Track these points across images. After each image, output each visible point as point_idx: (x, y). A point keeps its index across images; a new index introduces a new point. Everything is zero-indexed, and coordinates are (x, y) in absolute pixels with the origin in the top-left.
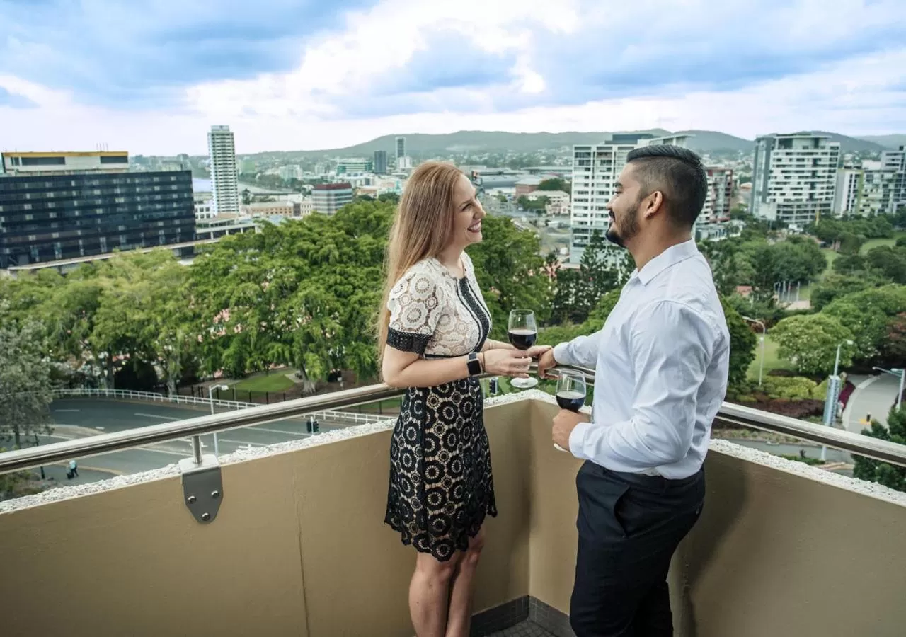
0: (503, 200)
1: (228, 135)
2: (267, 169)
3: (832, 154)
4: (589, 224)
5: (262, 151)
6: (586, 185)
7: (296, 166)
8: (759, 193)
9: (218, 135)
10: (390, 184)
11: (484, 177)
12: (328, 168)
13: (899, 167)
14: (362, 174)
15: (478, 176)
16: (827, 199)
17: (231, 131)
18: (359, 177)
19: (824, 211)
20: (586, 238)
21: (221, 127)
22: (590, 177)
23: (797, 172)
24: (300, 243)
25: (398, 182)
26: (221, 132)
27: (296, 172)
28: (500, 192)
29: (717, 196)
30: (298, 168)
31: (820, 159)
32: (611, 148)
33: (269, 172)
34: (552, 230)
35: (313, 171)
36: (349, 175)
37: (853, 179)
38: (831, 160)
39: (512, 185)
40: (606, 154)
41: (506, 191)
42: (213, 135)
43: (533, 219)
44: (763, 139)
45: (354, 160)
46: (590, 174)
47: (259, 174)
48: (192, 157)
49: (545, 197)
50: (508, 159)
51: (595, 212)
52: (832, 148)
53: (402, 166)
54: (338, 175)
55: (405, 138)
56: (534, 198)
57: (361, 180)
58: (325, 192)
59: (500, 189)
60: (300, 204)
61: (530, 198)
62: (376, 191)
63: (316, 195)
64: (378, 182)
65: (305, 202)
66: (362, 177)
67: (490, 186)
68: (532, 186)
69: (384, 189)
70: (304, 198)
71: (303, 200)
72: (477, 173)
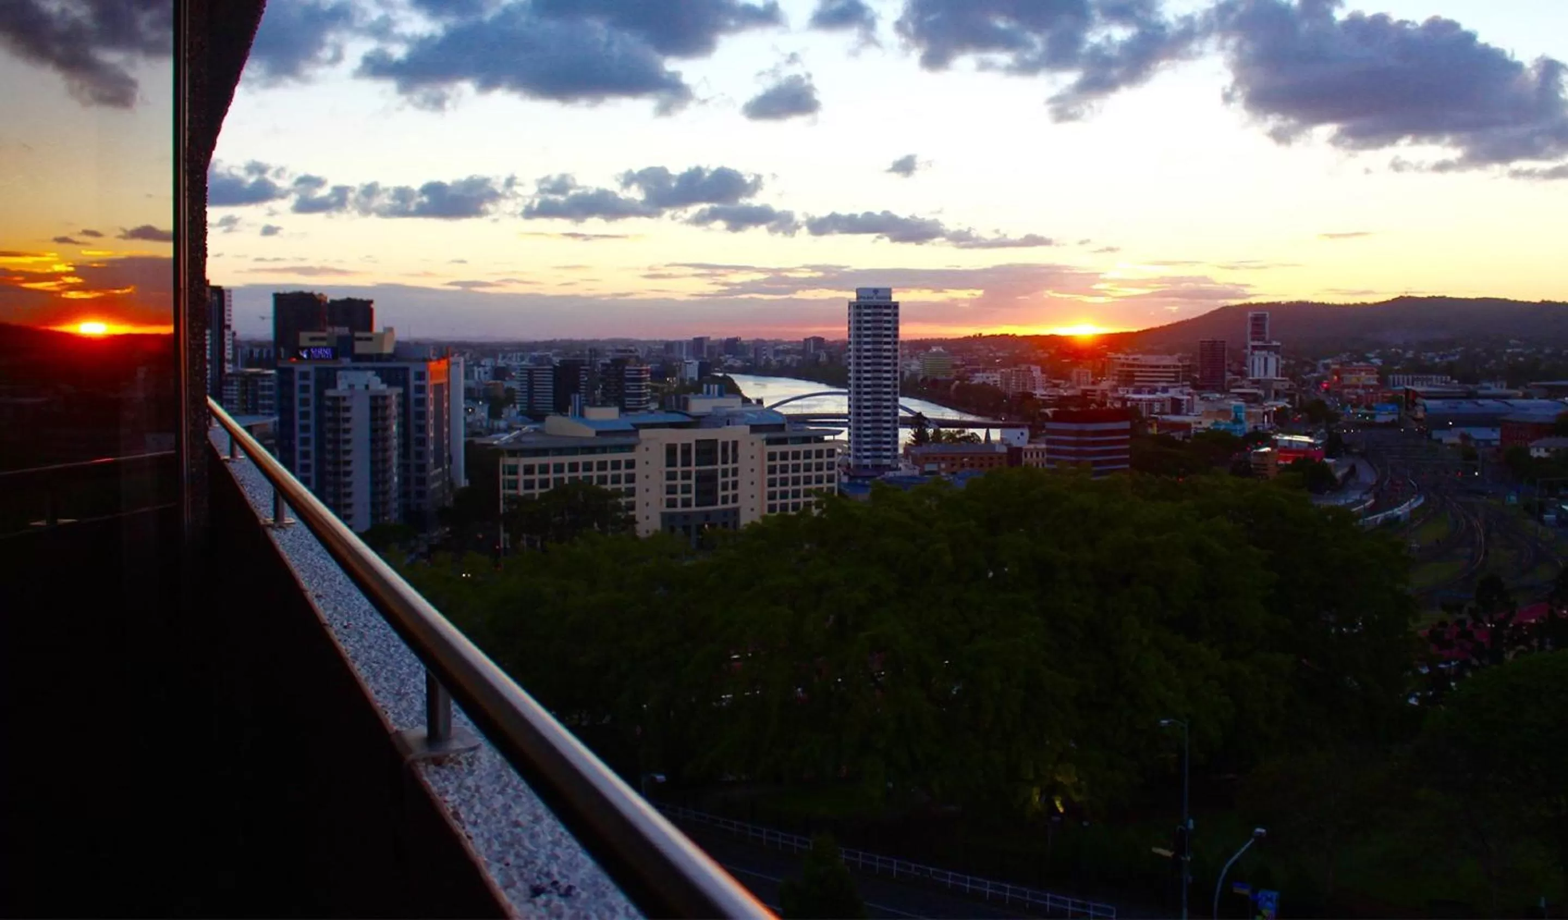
0: (1469, 455)
1: (888, 307)
2: (975, 371)
7: (1033, 367)
9: (867, 306)
10: (1224, 412)
11: (1429, 403)
12: (1099, 374)
14: (1165, 390)
15: (1419, 400)
17: (893, 300)
18: (1159, 395)
21: (875, 292)
25: (1238, 409)
26: (875, 301)
27: (1033, 380)
28: (1464, 437)
30: (1037, 372)
33: (978, 379)
35: (1067, 378)
36: (1139, 391)
39: (1492, 421)
41: (1479, 434)
42: (858, 307)
45: (1152, 360)
47: (957, 382)
53: (1258, 374)
54: (1116, 389)
55: (1268, 314)
56: (1543, 453)
57: (1162, 402)
58: (1074, 427)
59: (1465, 430)
60: (1019, 450)
61: (1534, 453)
62: (1187, 426)
63: (1054, 432)
64: (1200, 406)
65: (1032, 446)
66: (1165, 395)
67: (1439, 422)
68: (1539, 425)
69: (1207, 423)
70: (1033, 438)
71: (1029, 442)
72: (1416, 394)
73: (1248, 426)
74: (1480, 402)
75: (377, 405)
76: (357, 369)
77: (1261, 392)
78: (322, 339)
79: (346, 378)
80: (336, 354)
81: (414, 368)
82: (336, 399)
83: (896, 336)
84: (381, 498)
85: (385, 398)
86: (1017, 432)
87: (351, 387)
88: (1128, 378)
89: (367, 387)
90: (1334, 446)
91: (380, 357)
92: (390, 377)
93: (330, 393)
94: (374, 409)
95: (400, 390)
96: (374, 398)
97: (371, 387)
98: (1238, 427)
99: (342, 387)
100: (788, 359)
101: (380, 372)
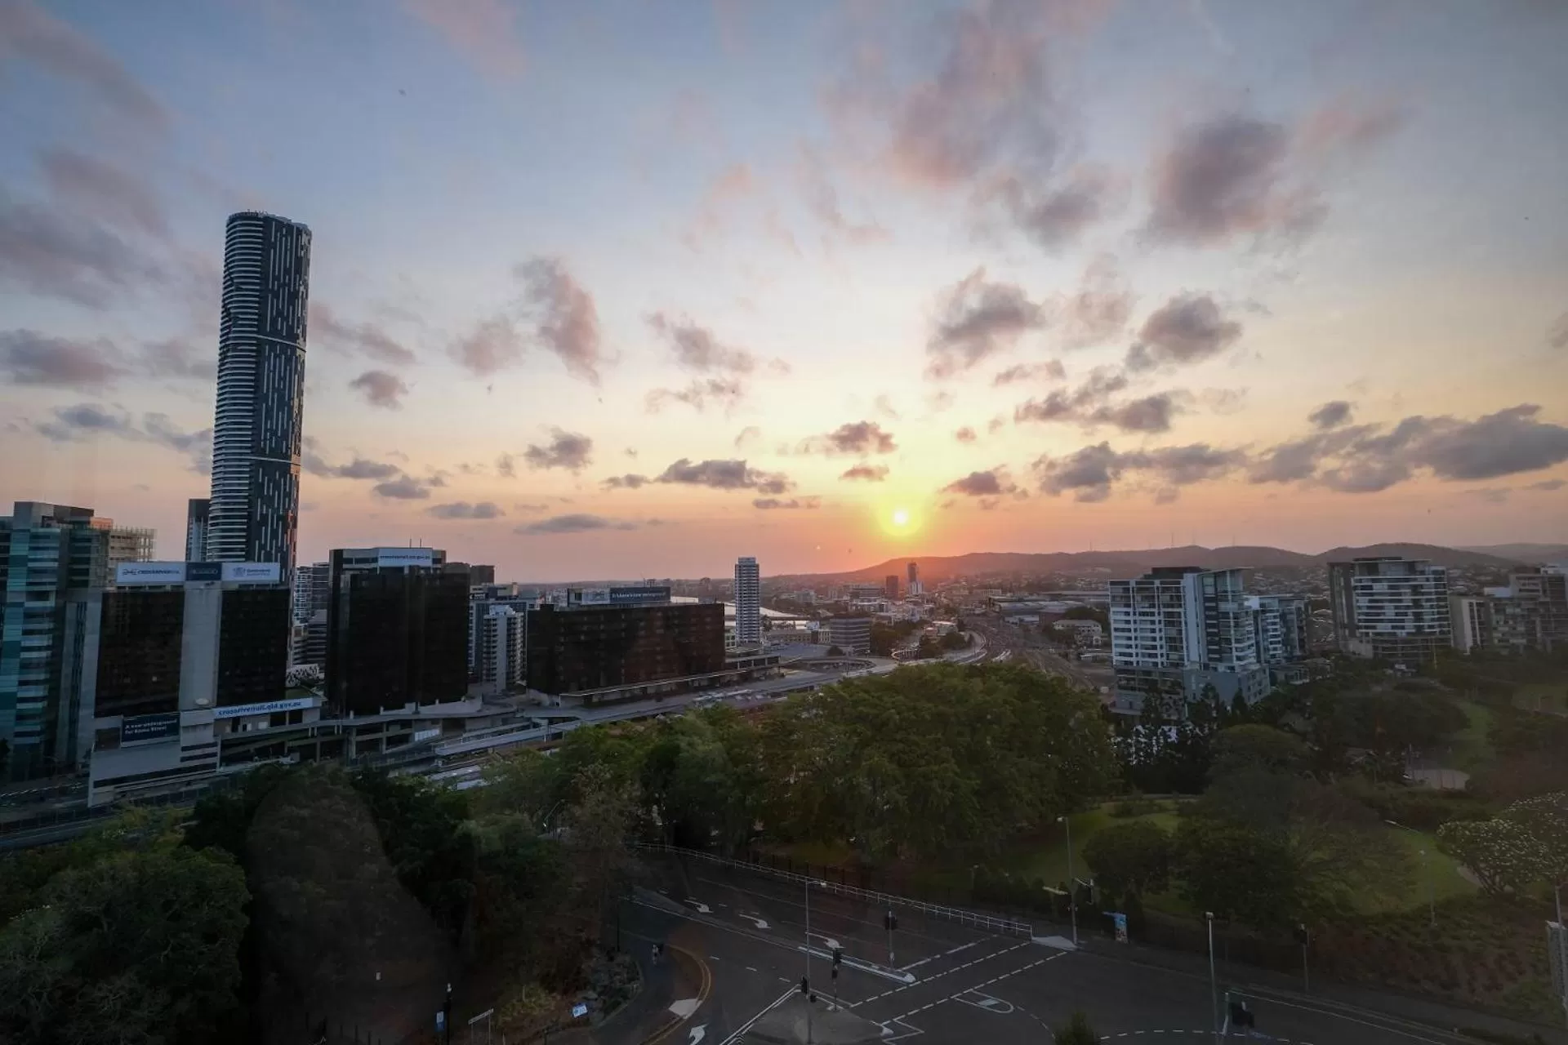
0: (1025, 629)
1: (755, 565)
3: (1435, 580)
4: (1135, 664)
5: (777, 575)
6: (1128, 622)
8: (1344, 626)
9: (744, 566)
10: (905, 611)
11: (1002, 604)
13: (1541, 593)
14: (874, 601)
15: (996, 603)
16: (1441, 632)
17: (757, 563)
18: (872, 603)
19: (1441, 647)
20: (1133, 679)
21: (748, 559)
22: (1131, 614)
23: (1391, 601)
24: (860, 708)
25: (913, 609)
26: (747, 563)
27: (811, 596)
28: (1021, 621)
29: (1288, 629)
30: (812, 592)
31: (1422, 586)
32: (1153, 583)
33: (784, 597)
34: (1086, 664)
35: (825, 594)
36: (862, 601)
37: (1475, 608)
38: (1436, 586)
39: (1033, 612)
40: (1147, 589)
41: (1028, 619)
42: (739, 564)
43: (1062, 651)
44: (1338, 564)
45: (866, 585)
46: (1131, 610)
47: (775, 598)
48: (713, 580)
49: (1073, 626)
50: (1024, 583)
51: (1140, 651)
52: (1435, 572)
53: (915, 592)
54: (851, 600)
56: (1060, 628)
57: (874, 606)
58: (844, 621)
59: (1021, 617)
60: (817, 632)
61: (1057, 628)
62: (890, 618)
63: (834, 623)
64: (894, 609)
65: (822, 630)
66: (876, 603)
67: (1010, 613)
68: (1056, 614)
69: (899, 616)
70: (821, 626)
71: (820, 628)
72: (994, 600)
73: (917, 617)
74: (1027, 603)
75: (511, 622)
76: (500, 604)
77: (920, 601)
78: (480, 589)
79: (494, 608)
80: (487, 596)
81: (528, 603)
82: (489, 620)
83: (758, 576)
84: (512, 664)
85: (515, 618)
86: (814, 623)
87: (497, 613)
88: (855, 595)
89: (505, 613)
90: (961, 626)
91: (510, 598)
92: (516, 607)
93: (486, 617)
94: (509, 624)
95: (522, 614)
96: (509, 619)
97: (508, 613)
98: (913, 618)
99: (492, 613)
100: (693, 588)
101: (512, 605)
